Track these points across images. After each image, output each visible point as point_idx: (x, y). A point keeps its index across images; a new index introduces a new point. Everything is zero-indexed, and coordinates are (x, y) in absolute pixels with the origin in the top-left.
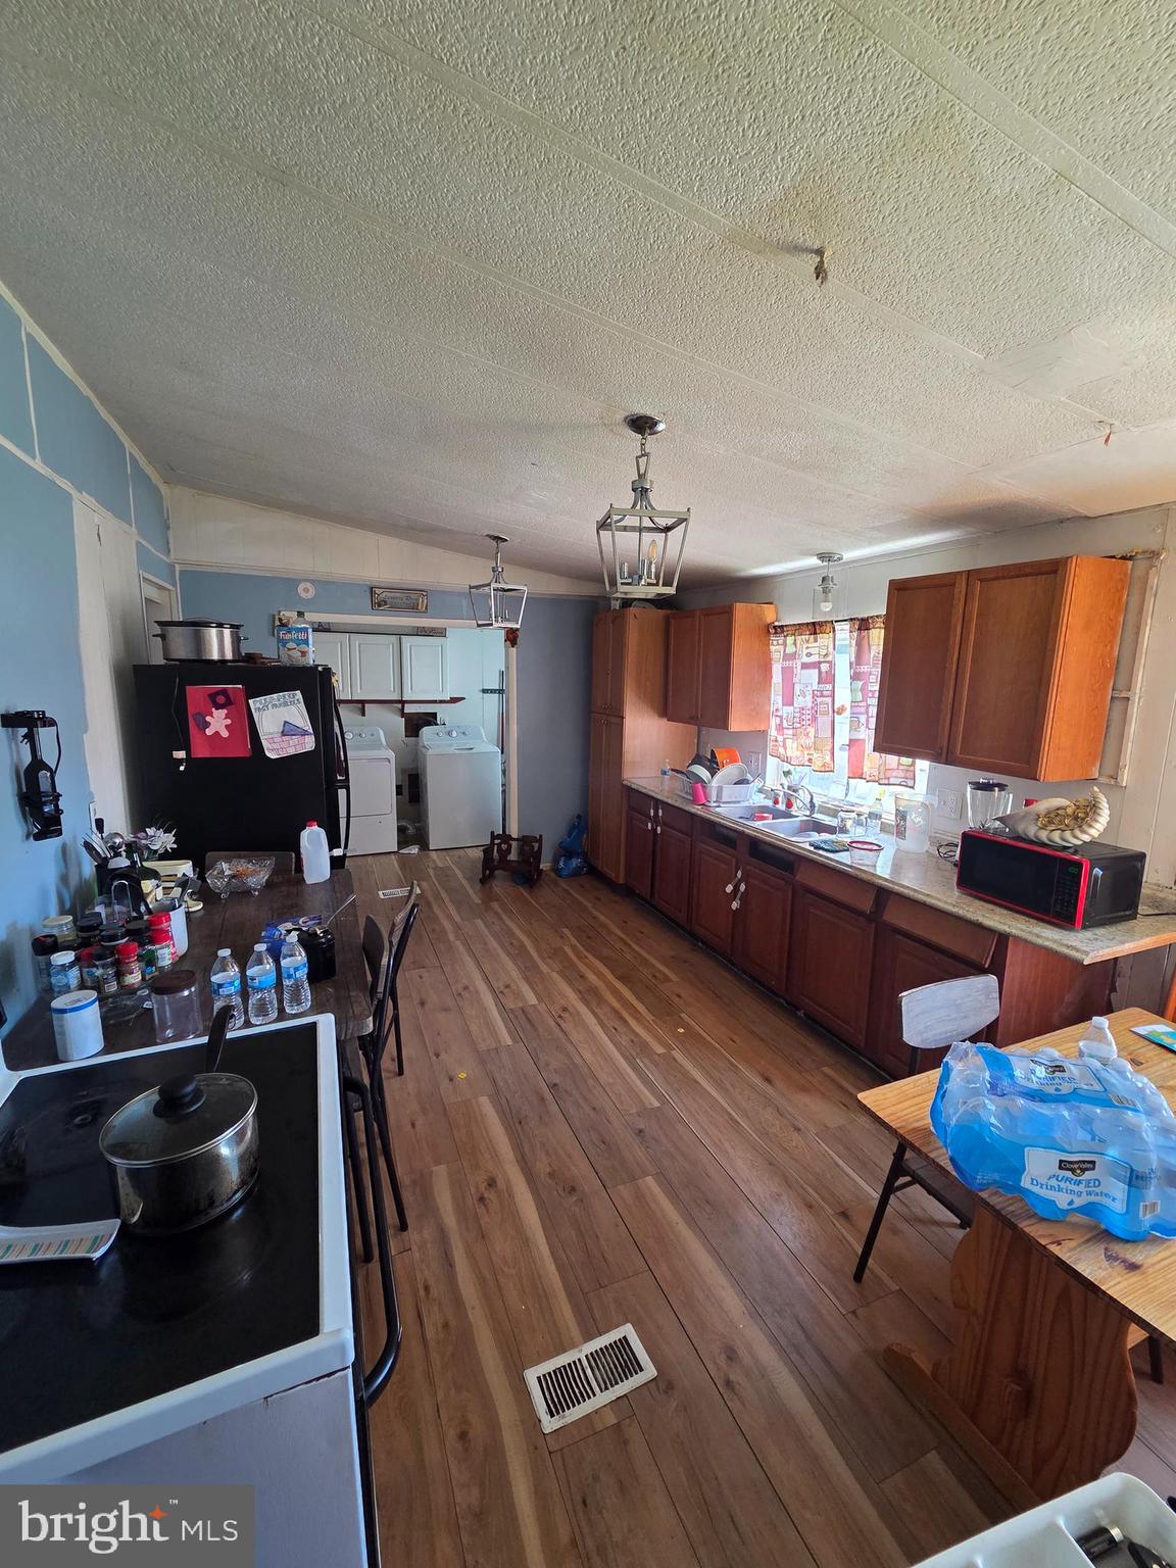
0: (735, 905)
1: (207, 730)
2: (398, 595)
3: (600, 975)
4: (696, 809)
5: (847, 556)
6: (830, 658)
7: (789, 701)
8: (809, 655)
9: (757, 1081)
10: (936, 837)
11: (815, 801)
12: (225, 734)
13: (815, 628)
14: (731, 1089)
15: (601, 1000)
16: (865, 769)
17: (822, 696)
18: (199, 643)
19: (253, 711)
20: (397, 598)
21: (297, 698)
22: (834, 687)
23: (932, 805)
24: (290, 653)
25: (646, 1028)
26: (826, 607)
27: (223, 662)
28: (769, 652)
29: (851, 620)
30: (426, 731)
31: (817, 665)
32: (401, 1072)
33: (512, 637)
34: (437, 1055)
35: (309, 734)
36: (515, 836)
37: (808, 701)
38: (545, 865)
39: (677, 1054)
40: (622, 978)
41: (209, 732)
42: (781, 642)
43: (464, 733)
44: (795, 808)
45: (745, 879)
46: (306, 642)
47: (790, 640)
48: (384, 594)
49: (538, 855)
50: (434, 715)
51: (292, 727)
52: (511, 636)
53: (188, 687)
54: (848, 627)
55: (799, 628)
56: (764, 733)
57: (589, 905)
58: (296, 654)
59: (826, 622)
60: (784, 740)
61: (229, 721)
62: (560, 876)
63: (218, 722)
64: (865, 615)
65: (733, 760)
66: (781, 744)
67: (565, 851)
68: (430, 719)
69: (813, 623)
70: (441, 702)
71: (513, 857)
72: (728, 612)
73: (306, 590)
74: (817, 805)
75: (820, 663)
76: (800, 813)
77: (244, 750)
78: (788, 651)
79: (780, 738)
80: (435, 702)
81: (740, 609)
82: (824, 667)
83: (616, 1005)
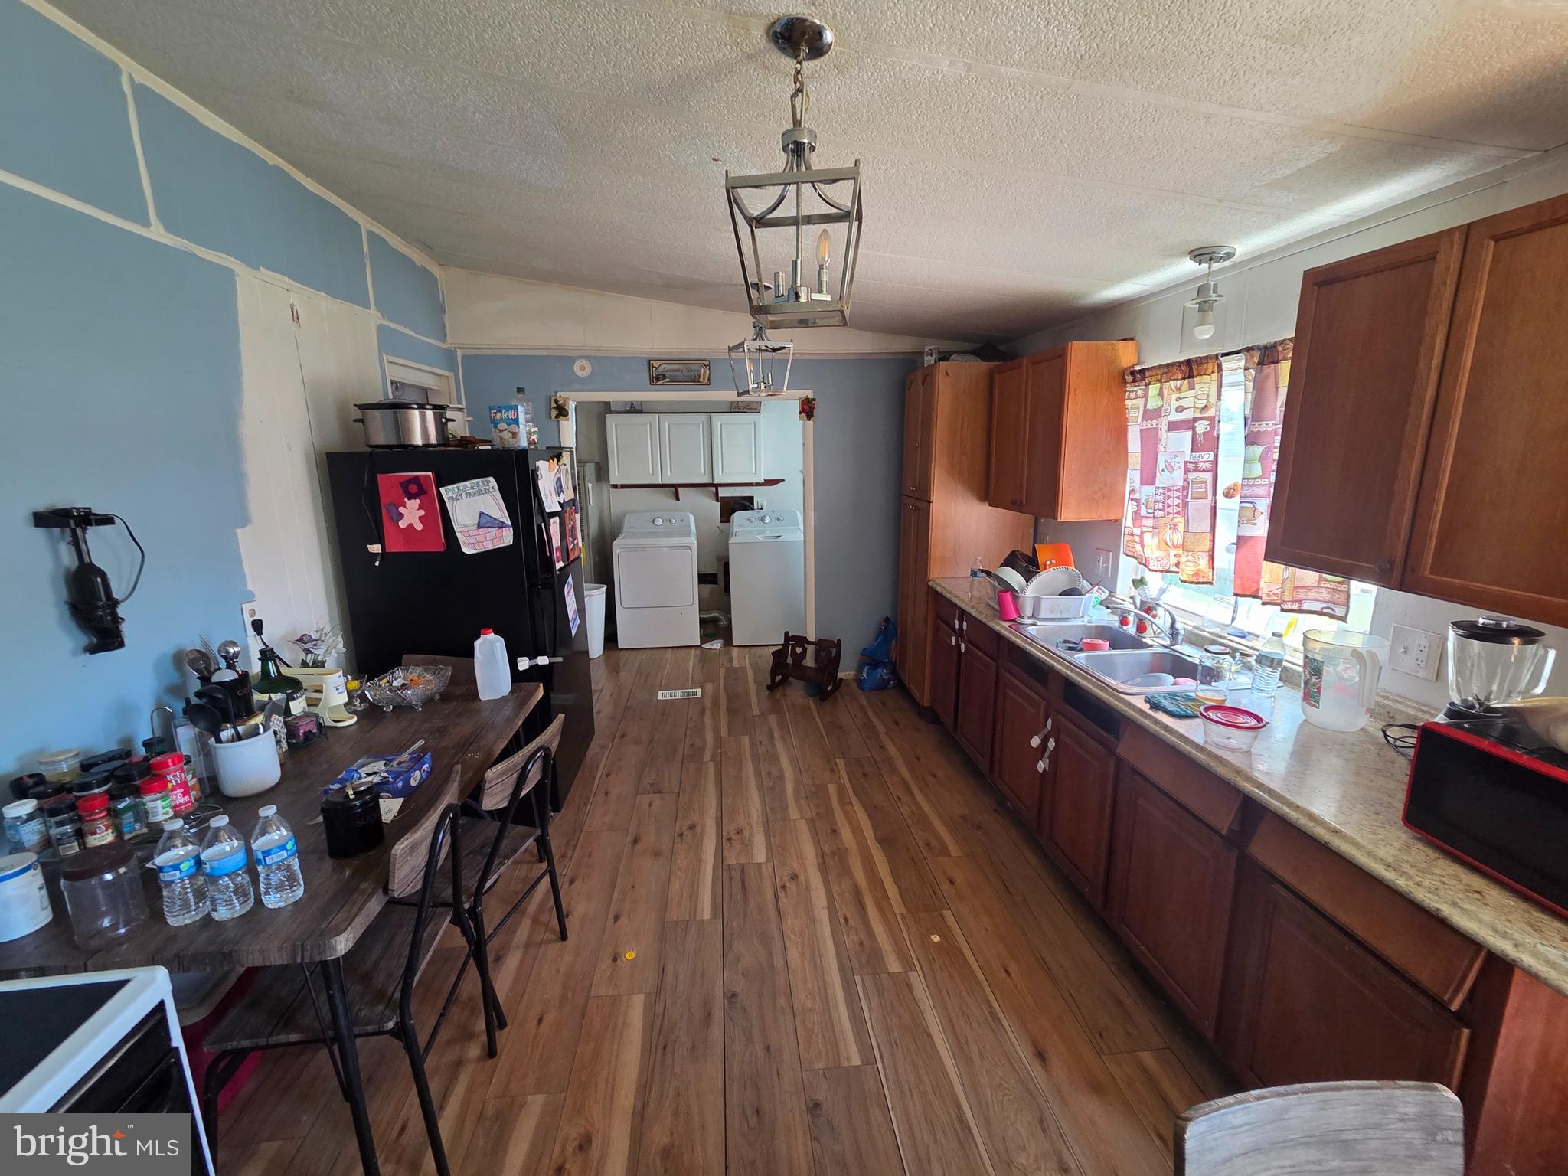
0: (1041, 766)
1: (400, 522)
2: (676, 366)
3: (856, 830)
4: (1002, 627)
5: (1243, 247)
6: (1211, 413)
7: (1149, 479)
8: (1180, 409)
9: (1023, 1052)
10: (1384, 706)
11: (1178, 625)
12: (419, 526)
13: (1190, 369)
14: (977, 1060)
15: (845, 870)
16: (1262, 584)
17: (1196, 470)
18: (401, 428)
19: (446, 500)
20: (676, 371)
21: (491, 485)
22: (1216, 456)
23: (1373, 655)
24: (502, 434)
25: (887, 924)
26: (1205, 333)
27: (427, 446)
28: (1124, 409)
29: (1248, 350)
30: (738, 517)
31: (1190, 424)
32: (564, 937)
33: (808, 409)
34: (617, 918)
35: (507, 526)
36: (812, 637)
37: (1177, 478)
38: (845, 673)
39: (916, 979)
40: (881, 841)
41: (402, 524)
42: (1140, 393)
43: (778, 519)
44: (1149, 632)
45: (1056, 732)
46: (516, 421)
47: (1154, 389)
48: (663, 366)
49: (835, 662)
50: (751, 499)
51: (489, 519)
52: (806, 407)
53: (379, 475)
54: (1242, 363)
55: (1167, 371)
56: (1117, 523)
57: (881, 729)
58: (507, 435)
59: (1207, 357)
60: (1143, 532)
61: (422, 513)
62: (862, 689)
63: (411, 514)
64: (1272, 340)
65: (1062, 562)
66: (1137, 539)
67: (870, 659)
68: (746, 503)
69: (1188, 362)
70: (758, 484)
71: (809, 662)
72: (1060, 358)
73: (583, 368)
74: (1182, 632)
75: (1195, 420)
76: (1156, 641)
77: (438, 545)
78: (1149, 406)
79: (1137, 531)
80: (751, 484)
81: (1079, 351)
82: (1201, 427)
83: (862, 882)
